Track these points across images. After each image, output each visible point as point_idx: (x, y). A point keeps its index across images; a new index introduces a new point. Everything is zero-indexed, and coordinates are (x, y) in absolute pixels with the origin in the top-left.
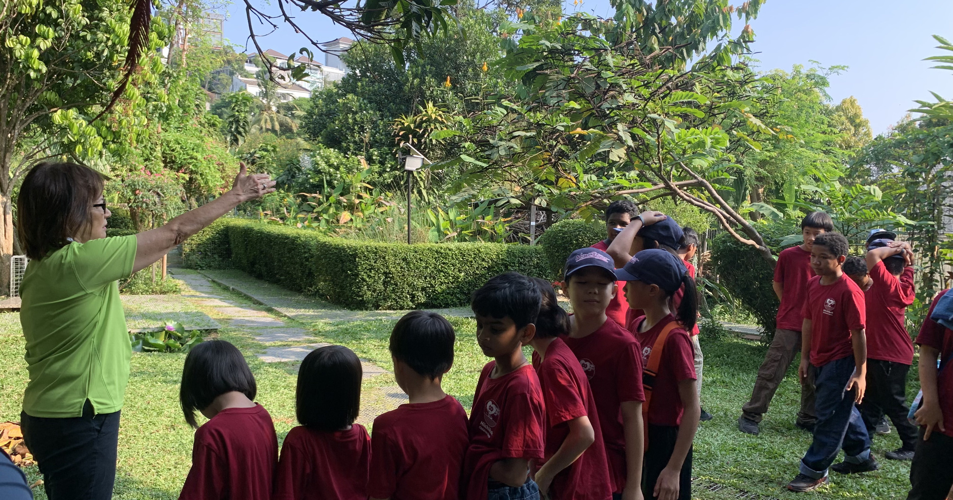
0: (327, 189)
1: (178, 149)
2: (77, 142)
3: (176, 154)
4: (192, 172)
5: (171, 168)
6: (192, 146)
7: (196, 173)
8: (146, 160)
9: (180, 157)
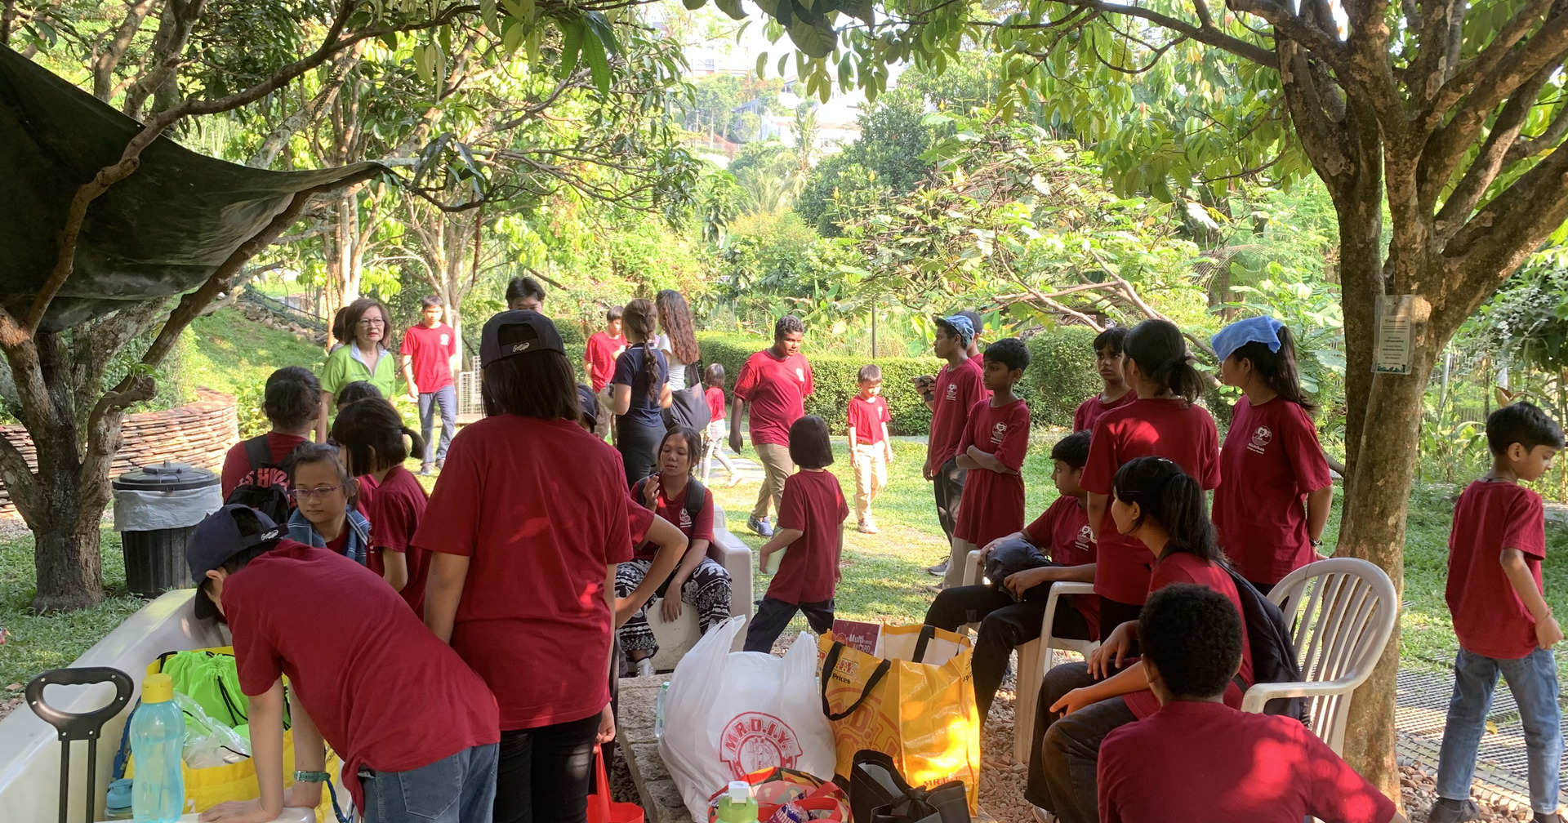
0: (818, 291)
1: (629, 252)
2: (520, 251)
3: (626, 259)
4: (643, 278)
5: (621, 274)
6: (644, 248)
7: (648, 280)
8: (592, 267)
9: (631, 262)
